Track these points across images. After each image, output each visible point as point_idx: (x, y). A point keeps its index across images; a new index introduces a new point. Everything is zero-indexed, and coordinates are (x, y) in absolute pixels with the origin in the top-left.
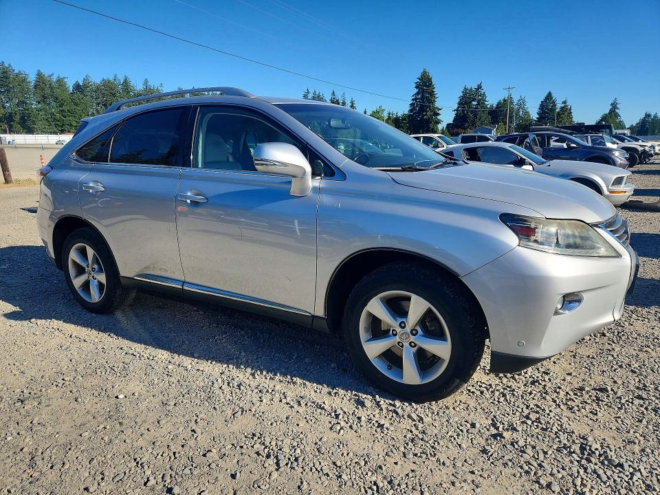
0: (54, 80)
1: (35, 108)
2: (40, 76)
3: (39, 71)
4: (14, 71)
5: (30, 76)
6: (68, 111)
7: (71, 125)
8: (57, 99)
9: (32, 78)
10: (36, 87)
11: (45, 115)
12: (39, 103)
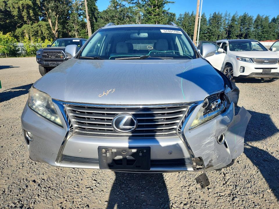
0: (264, 18)
1: (252, 31)
2: (258, 17)
3: (259, 14)
4: (248, 15)
5: (254, 17)
6: (266, 31)
7: (265, 37)
8: (262, 26)
9: (255, 18)
10: (255, 22)
11: (255, 33)
12: (254, 28)
